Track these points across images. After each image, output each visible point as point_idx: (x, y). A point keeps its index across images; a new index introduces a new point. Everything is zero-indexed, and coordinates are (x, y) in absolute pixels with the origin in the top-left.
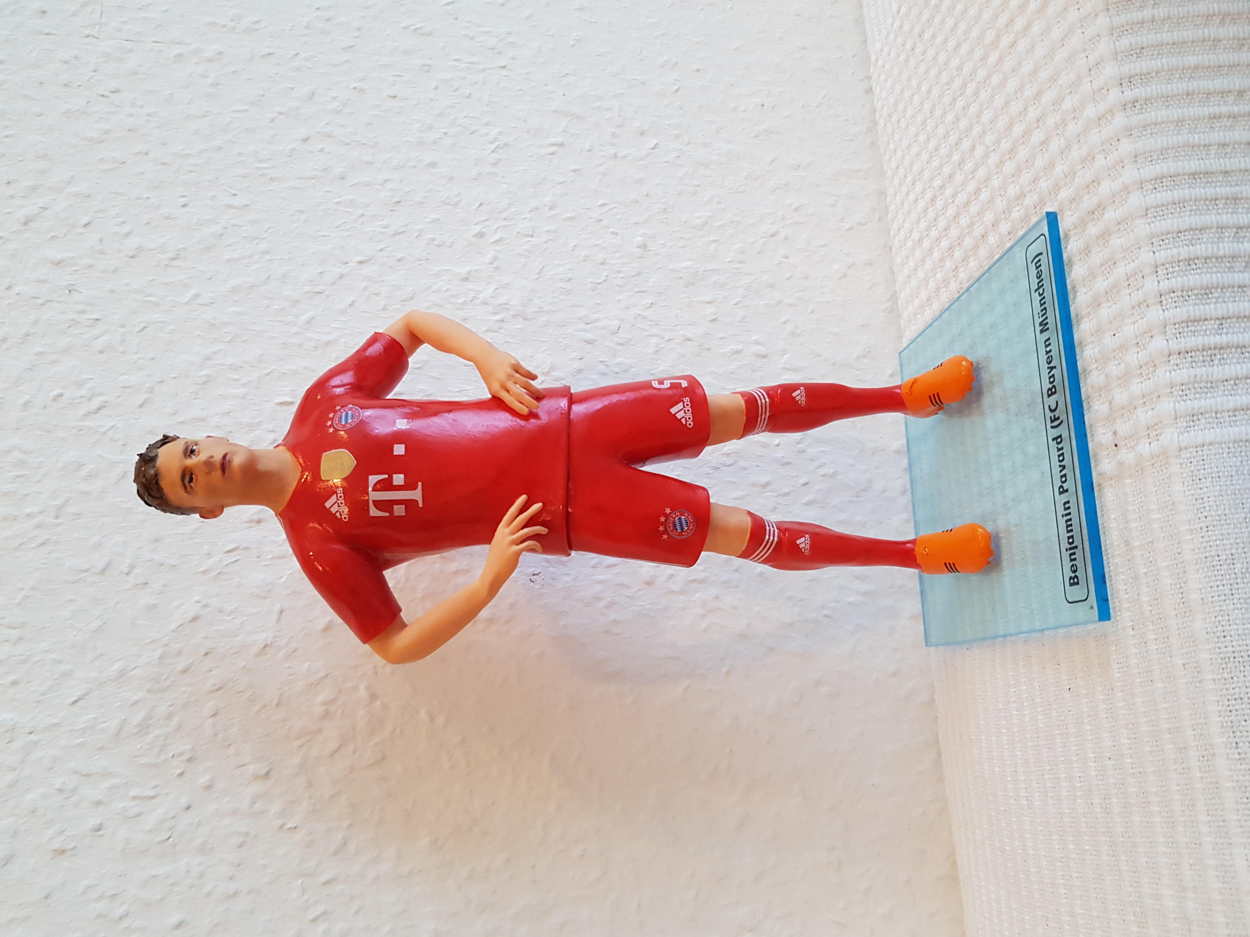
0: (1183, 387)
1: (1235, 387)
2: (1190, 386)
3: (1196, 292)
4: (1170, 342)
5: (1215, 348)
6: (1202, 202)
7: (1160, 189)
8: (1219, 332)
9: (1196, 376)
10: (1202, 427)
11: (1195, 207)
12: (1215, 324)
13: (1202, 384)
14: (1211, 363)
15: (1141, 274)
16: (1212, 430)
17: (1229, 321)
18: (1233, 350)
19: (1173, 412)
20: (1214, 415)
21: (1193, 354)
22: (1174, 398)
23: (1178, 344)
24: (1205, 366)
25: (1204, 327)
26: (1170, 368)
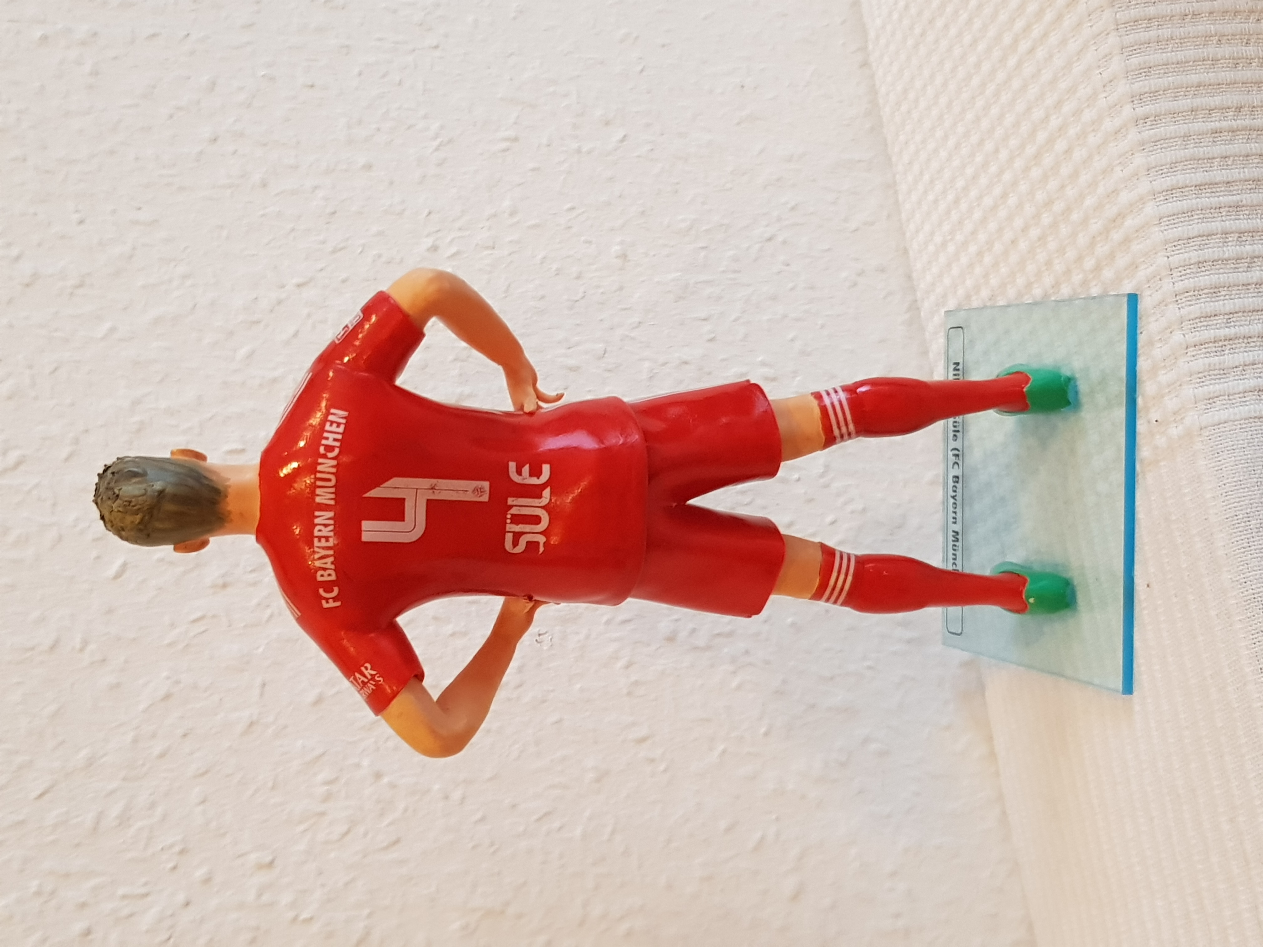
0: (1200, 375)
1: (1244, 373)
2: (1206, 374)
3: (1206, 291)
4: (1187, 336)
5: (1225, 340)
6: (1208, 211)
7: (1171, 200)
8: (1228, 325)
9: (1210, 365)
10: (1217, 409)
11: (1202, 216)
12: (1224, 318)
13: (1216, 372)
14: (1223, 353)
15: (1159, 277)
16: (1226, 411)
17: (1235, 315)
18: (1241, 340)
19: (1193, 398)
20: (1226, 397)
21: (1207, 345)
22: (1193, 386)
23: (1193, 338)
24: (1217, 356)
25: (1215, 322)
26: (1188, 359)
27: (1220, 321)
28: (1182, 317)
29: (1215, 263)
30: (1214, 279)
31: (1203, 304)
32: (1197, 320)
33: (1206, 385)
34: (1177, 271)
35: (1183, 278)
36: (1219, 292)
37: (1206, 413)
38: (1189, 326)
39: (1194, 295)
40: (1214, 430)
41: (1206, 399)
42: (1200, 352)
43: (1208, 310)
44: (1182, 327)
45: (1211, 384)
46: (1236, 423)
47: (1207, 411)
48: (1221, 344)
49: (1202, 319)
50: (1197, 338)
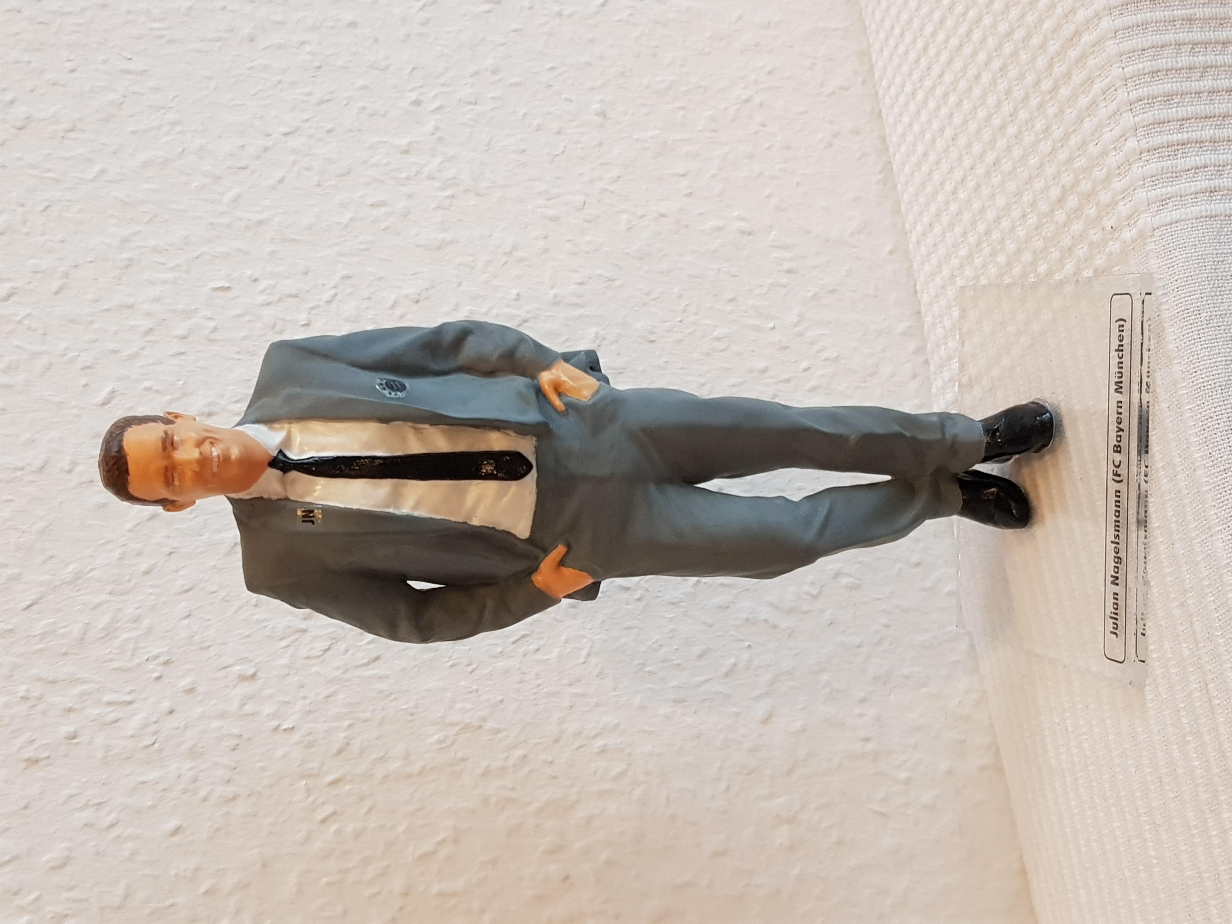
27: (1172, 127)
28: (1135, 124)
29: (1168, 73)
30: (1168, 87)
31: (1156, 112)
32: (1151, 127)
33: (1159, 188)
34: (1132, 82)
35: (1137, 87)
36: (1173, 99)
37: (1158, 214)
38: (1143, 133)
39: (1149, 104)
40: (1167, 229)
41: (1159, 201)
42: (1153, 157)
43: (1161, 116)
44: (1136, 135)
45: (1164, 187)
46: (1188, 222)
47: (1159, 212)
48: (1173, 148)
49: (1156, 126)
50: (1151, 143)
